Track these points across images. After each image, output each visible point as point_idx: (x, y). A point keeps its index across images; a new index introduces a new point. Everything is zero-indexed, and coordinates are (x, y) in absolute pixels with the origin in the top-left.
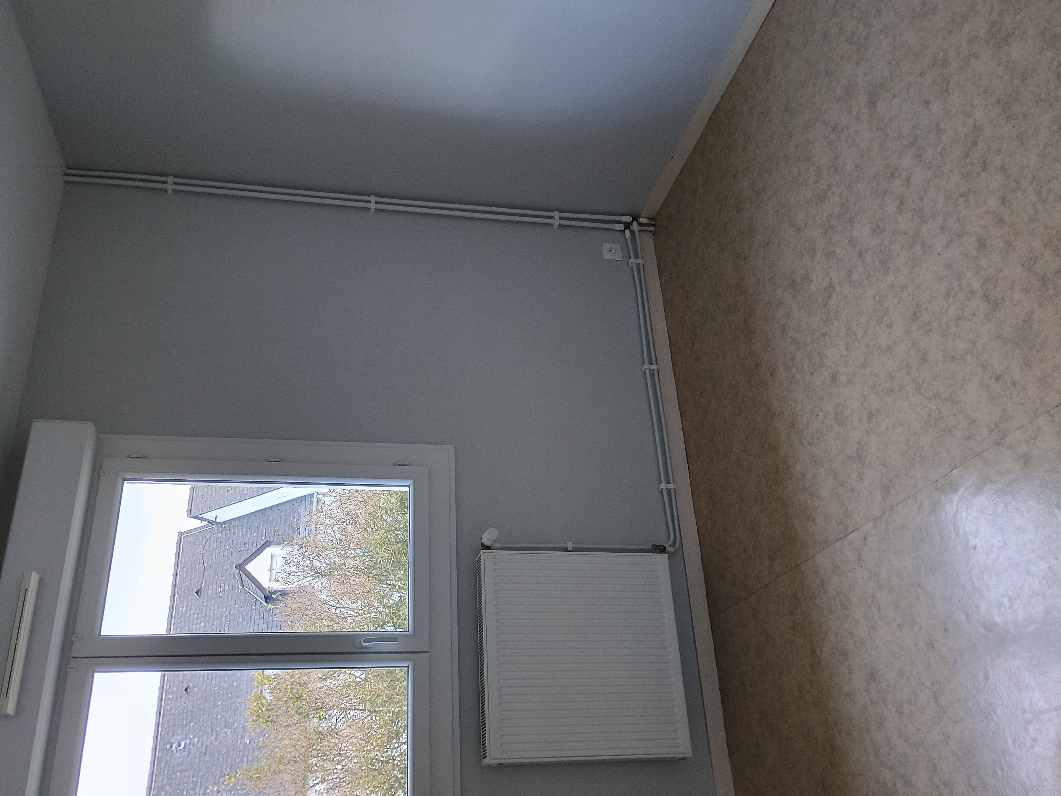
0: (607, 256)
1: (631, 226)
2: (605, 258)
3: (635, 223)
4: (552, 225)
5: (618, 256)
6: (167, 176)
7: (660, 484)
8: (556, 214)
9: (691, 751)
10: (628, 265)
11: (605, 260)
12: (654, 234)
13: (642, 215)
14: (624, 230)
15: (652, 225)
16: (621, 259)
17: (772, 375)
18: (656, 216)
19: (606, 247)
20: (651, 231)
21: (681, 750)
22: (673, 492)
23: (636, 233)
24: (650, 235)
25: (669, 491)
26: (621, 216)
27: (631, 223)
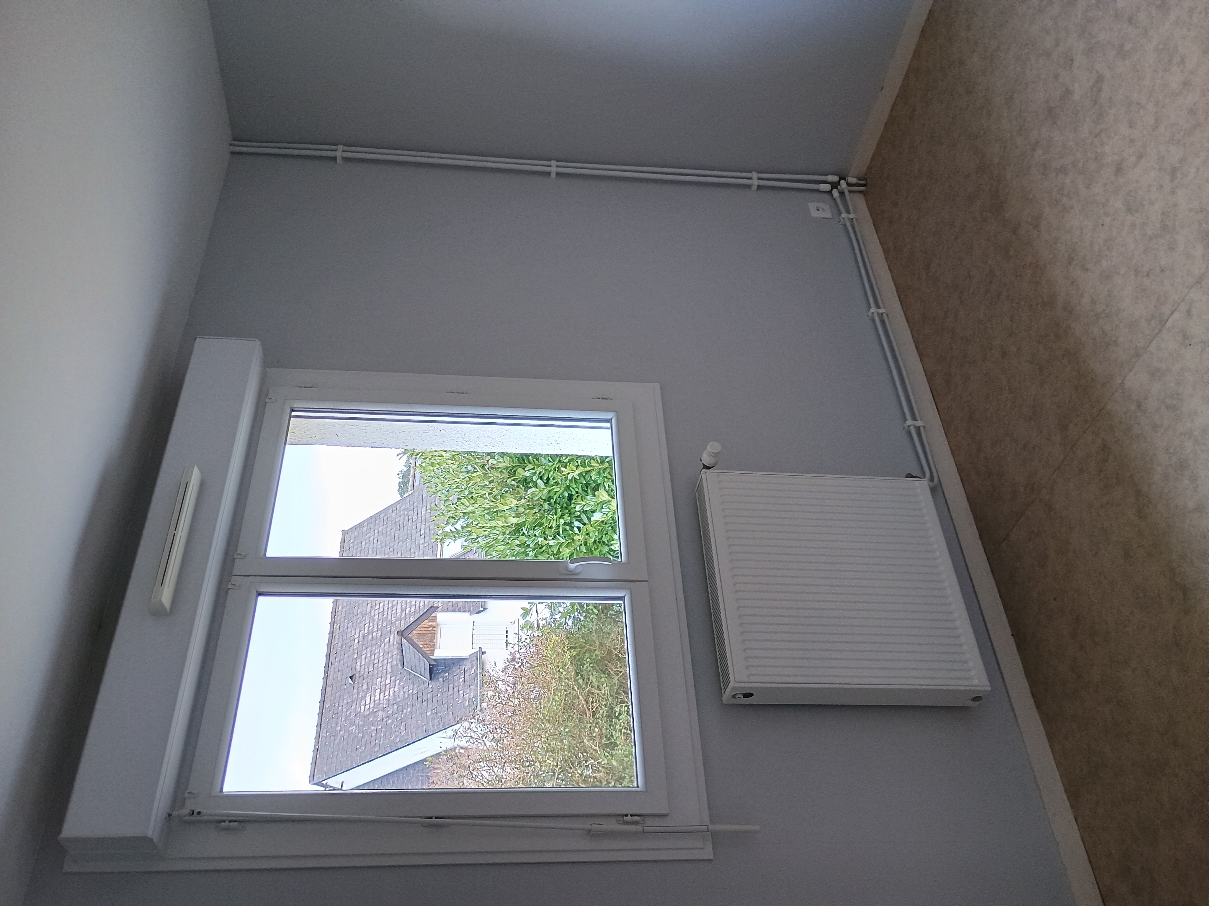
0: (814, 214)
1: (839, 186)
2: (812, 215)
3: (843, 182)
4: (749, 186)
5: (828, 214)
6: (336, 145)
7: (905, 422)
8: (755, 175)
9: (988, 683)
10: (840, 221)
11: (813, 217)
12: (865, 195)
13: (849, 175)
14: (832, 190)
15: (861, 185)
16: (831, 217)
17: (1036, 227)
18: (866, 174)
19: (812, 206)
20: (861, 192)
21: (976, 682)
22: (922, 429)
23: (846, 193)
24: (861, 196)
25: (918, 429)
26: (827, 175)
27: (838, 183)
